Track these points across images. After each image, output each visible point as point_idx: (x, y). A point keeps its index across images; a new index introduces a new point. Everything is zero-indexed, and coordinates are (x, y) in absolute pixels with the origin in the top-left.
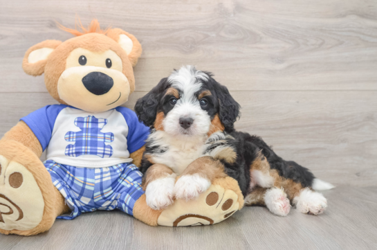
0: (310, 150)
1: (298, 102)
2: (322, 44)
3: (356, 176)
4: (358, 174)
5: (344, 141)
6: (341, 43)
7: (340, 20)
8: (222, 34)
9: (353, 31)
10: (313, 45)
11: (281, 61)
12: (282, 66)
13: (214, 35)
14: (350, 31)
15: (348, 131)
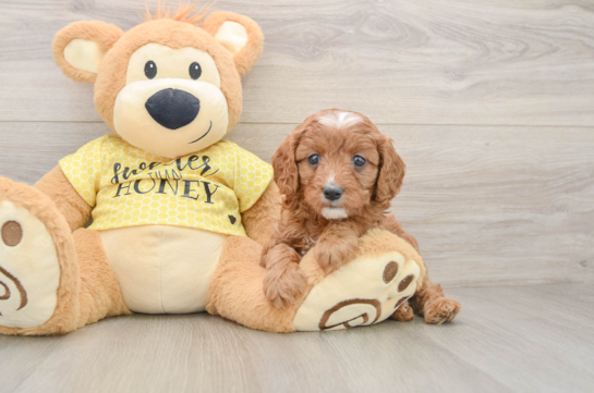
0: (507, 223)
1: (487, 144)
2: (525, 50)
3: (580, 266)
4: (583, 263)
5: (561, 209)
6: (555, 50)
7: (552, 13)
8: (365, 29)
9: (573, 32)
10: (511, 52)
11: (460, 77)
12: (462, 85)
13: (351, 31)
14: (567, 31)
15: (567, 192)
